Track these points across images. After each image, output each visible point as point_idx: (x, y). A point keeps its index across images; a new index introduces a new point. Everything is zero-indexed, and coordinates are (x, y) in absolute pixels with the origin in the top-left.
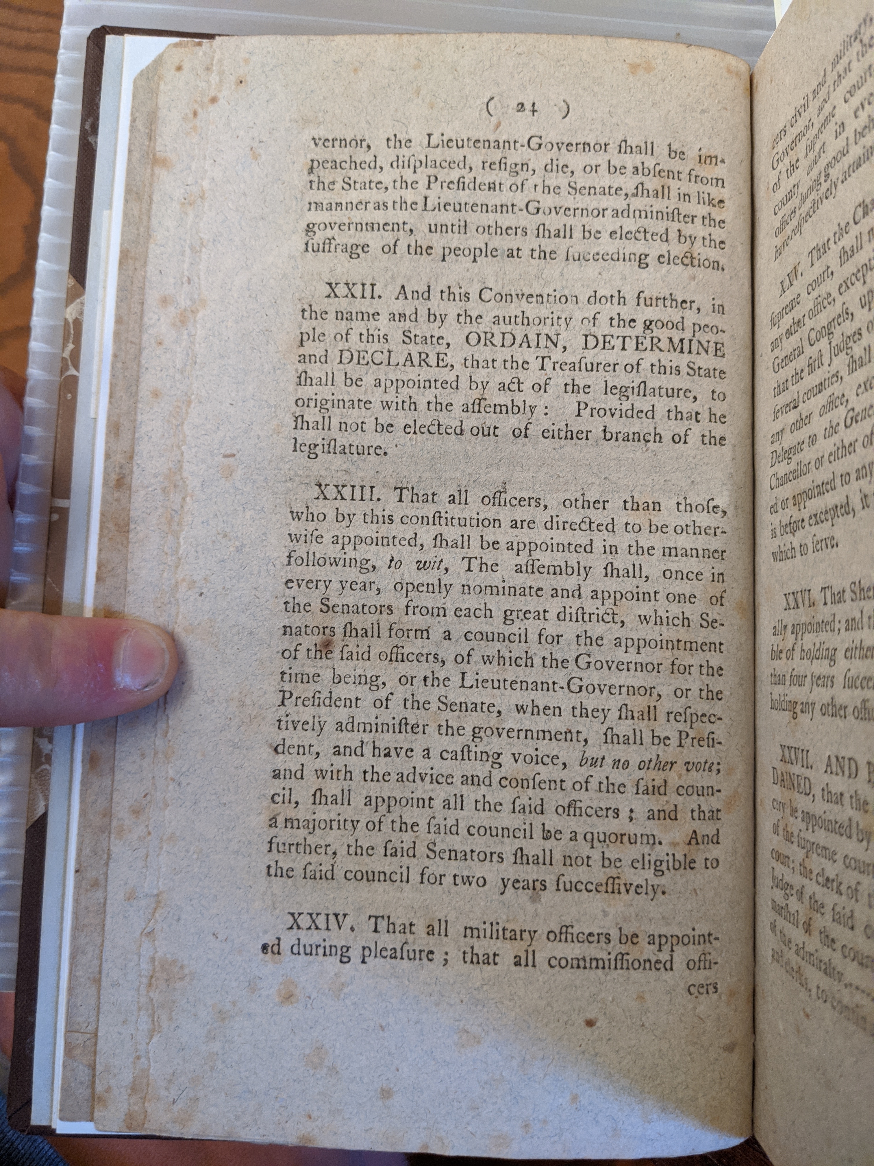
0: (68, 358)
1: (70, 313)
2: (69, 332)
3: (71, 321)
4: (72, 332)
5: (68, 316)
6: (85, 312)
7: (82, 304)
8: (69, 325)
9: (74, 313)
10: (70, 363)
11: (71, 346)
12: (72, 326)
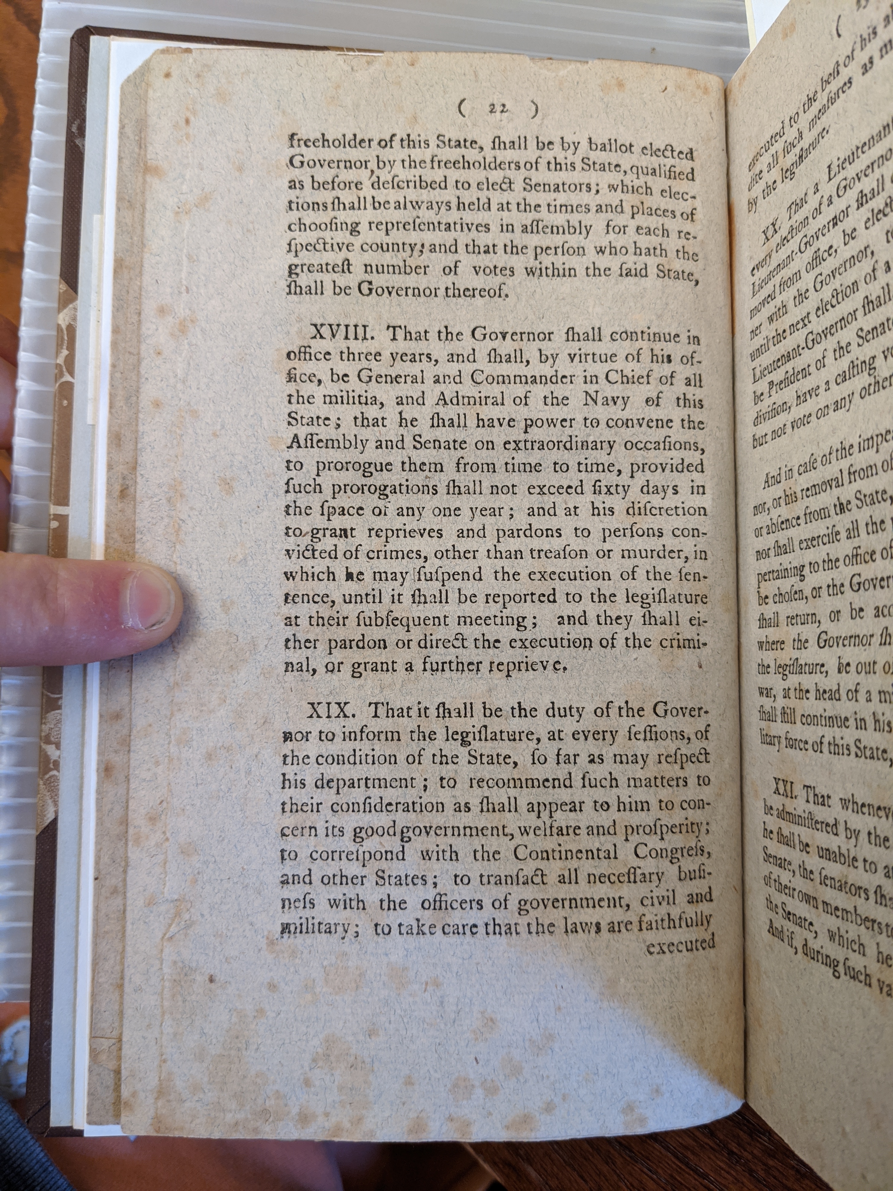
0: (63, 364)
1: (63, 319)
2: (63, 338)
3: (64, 327)
4: (66, 338)
5: (60, 322)
6: (78, 318)
7: (75, 309)
8: (62, 330)
9: (67, 319)
10: (64, 370)
11: (65, 352)
12: (65, 332)
